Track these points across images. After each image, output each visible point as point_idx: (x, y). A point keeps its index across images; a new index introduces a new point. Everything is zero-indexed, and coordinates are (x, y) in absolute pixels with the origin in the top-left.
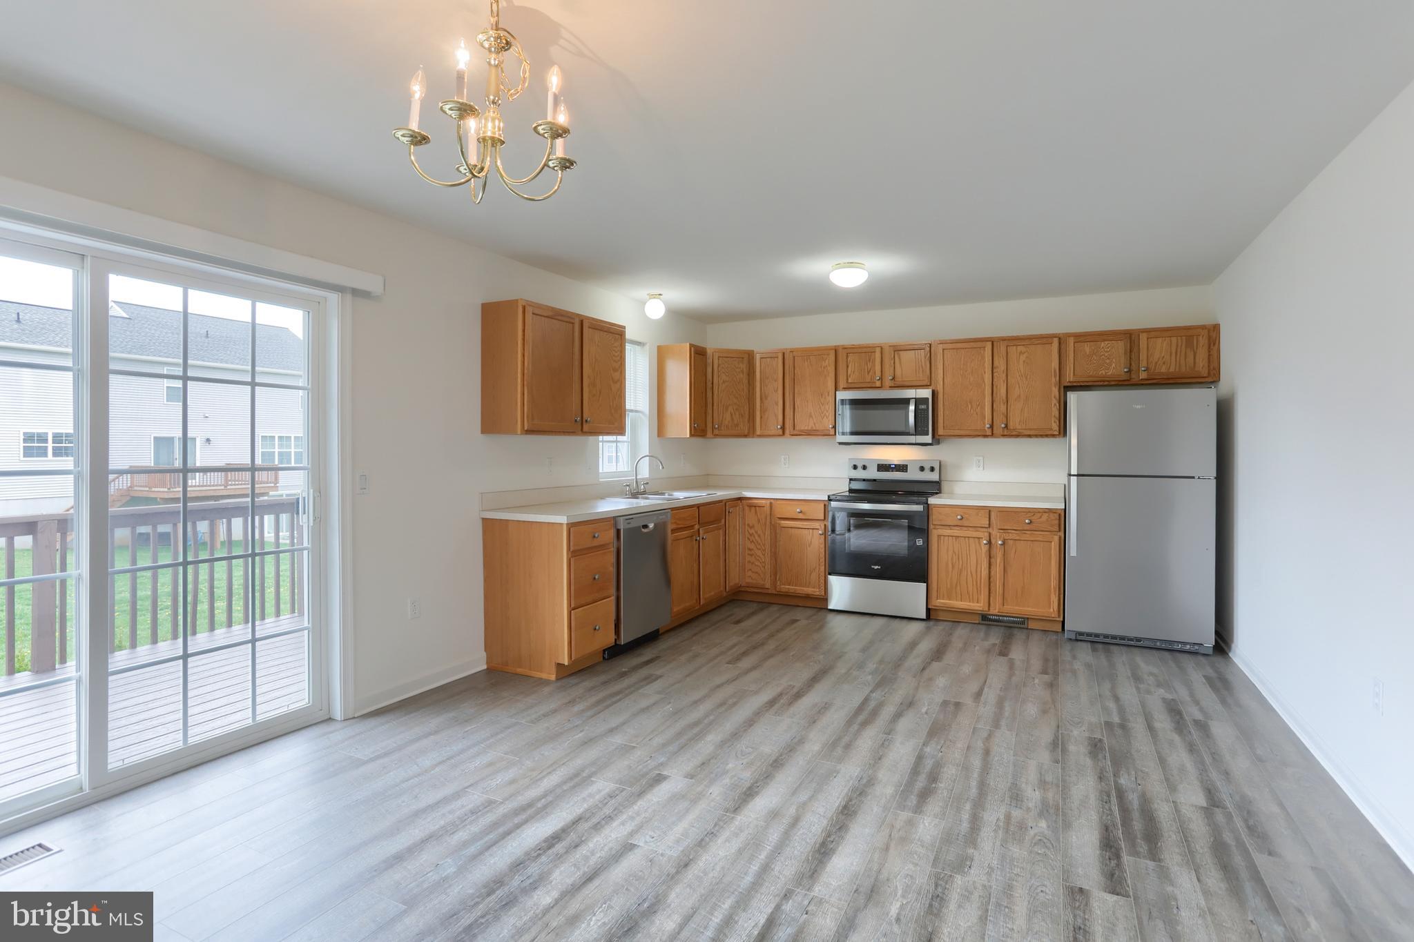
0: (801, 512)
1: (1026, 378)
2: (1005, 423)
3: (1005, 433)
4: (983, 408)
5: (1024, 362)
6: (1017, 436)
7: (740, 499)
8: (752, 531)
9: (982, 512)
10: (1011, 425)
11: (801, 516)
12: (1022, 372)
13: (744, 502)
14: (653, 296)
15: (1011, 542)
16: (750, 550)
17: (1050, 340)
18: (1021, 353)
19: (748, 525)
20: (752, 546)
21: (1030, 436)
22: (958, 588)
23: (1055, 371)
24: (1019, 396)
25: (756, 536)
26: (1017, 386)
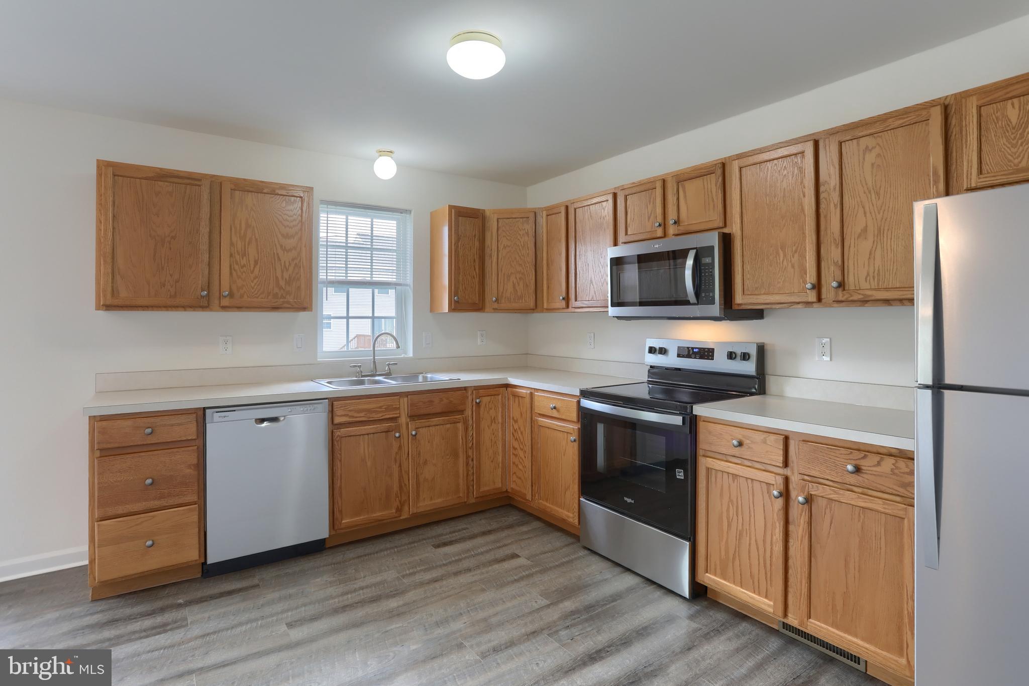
0: (555, 408)
1: (878, 194)
2: (840, 278)
3: (840, 298)
4: (802, 256)
5: (873, 165)
6: (864, 302)
7: (507, 386)
8: (516, 427)
9: (773, 437)
10: (851, 281)
11: (555, 413)
12: (870, 184)
13: (509, 389)
14: (382, 153)
15: (822, 503)
16: (515, 449)
17: (924, 113)
18: (867, 149)
19: (513, 418)
20: (516, 445)
21: (887, 302)
22: (737, 562)
23: (935, 173)
24: (865, 230)
25: (519, 433)
26: (861, 210)
